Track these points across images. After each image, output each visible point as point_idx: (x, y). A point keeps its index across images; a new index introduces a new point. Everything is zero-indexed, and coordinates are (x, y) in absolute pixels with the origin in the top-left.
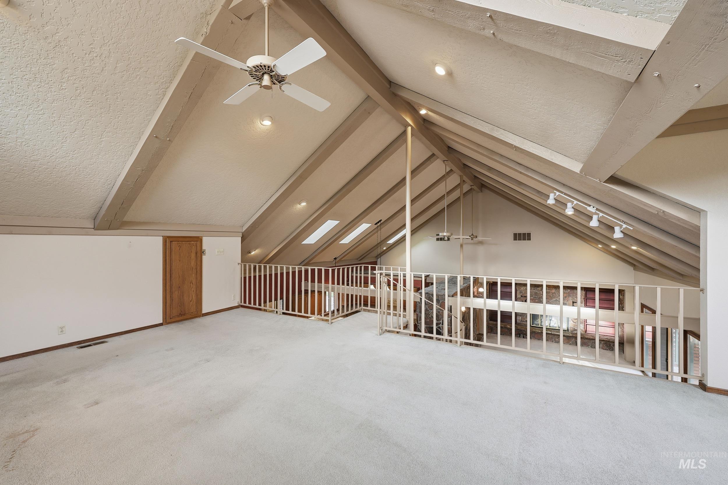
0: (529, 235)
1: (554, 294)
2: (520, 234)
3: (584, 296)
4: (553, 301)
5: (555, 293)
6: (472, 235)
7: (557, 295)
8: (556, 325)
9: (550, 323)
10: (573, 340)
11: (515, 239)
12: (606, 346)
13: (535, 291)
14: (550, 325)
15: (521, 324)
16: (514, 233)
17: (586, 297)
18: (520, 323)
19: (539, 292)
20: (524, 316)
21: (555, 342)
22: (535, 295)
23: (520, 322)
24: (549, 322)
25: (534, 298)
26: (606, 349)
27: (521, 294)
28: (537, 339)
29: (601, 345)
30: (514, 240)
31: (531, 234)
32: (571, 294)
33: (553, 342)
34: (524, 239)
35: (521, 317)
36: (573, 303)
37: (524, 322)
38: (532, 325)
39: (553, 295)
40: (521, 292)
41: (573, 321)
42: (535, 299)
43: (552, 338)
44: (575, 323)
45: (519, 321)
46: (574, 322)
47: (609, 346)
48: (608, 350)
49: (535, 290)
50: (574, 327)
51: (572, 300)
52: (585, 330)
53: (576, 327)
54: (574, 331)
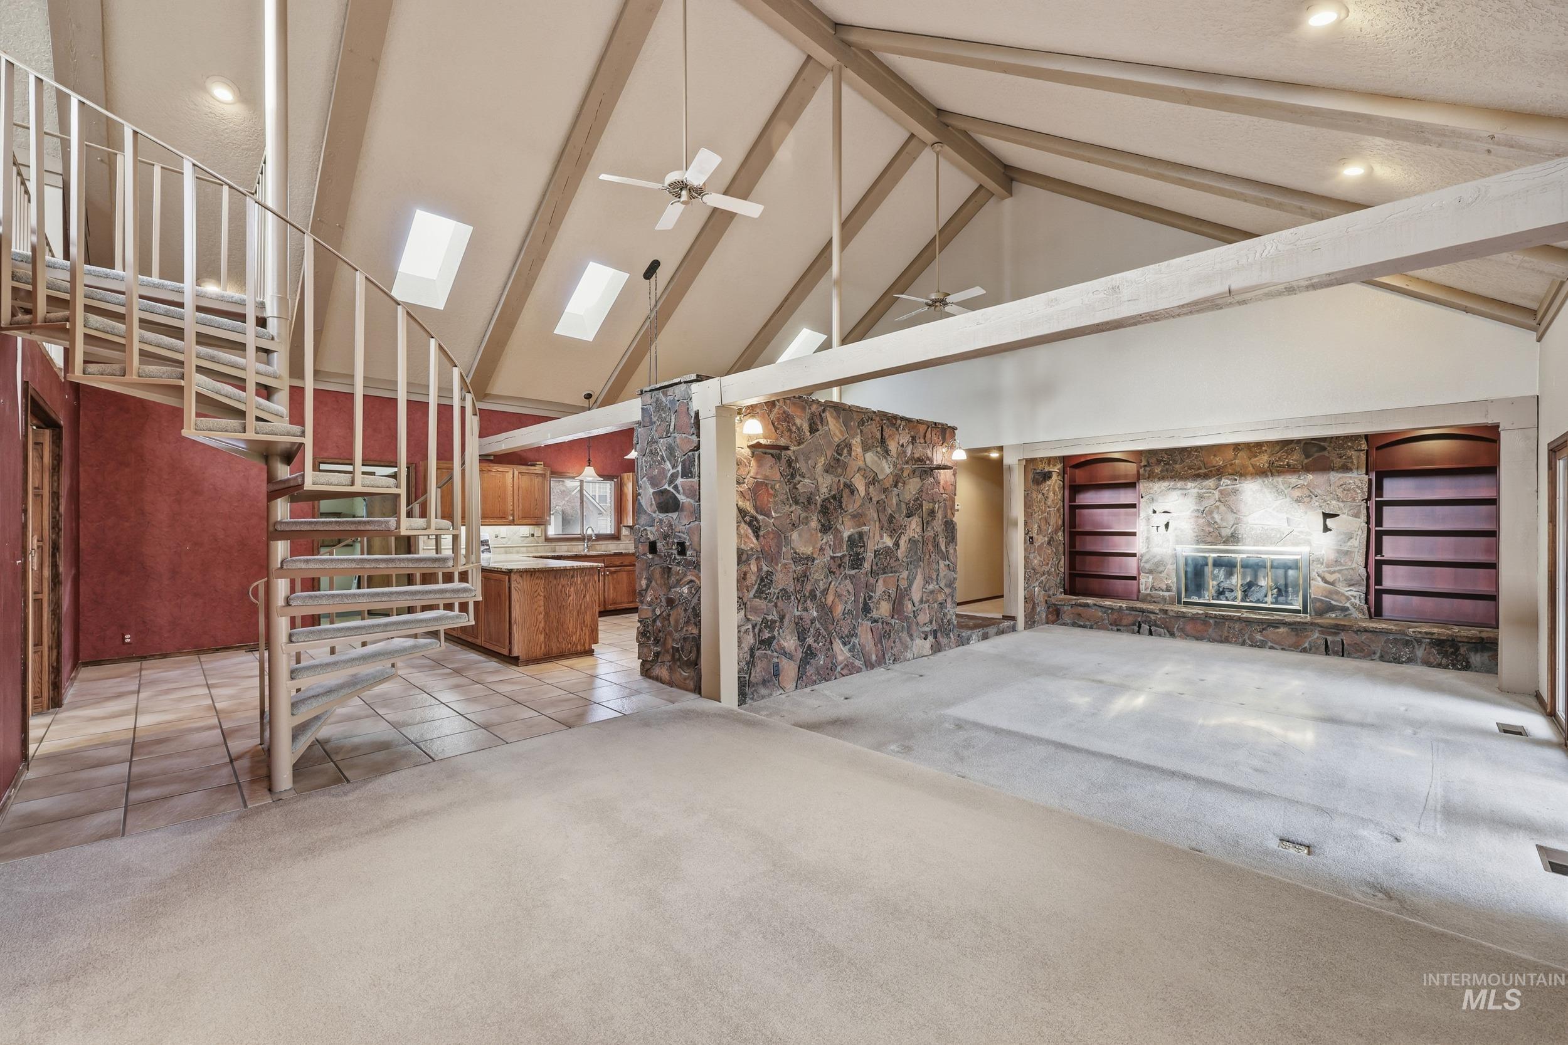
3: (1366, 490)
5: (1261, 491)
7: (1268, 495)
10: (1315, 637)
12: (1438, 654)
15: (1152, 597)
18: (1149, 594)
19: (1210, 493)
20: (1161, 573)
21: (1251, 646)
23: (1148, 591)
26: (1439, 666)
27: (1153, 504)
28: (1194, 637)
29: (1422, 649)
32: (1319, 488)
33: (1243, 644)
35: (1151, 577)
36: (1325, 520)
37: (1163, 591)
38: (1188, 597)
40: (1152, 498)
41: (1323, 579)
43: (1240, 630)
44: (1332, 584)
45: (1146, 589)
46: (1326, 582)
47: (1452, 653)
48: (1446, 667)
50: (1326, 597)
51: (1321, 507)
52: (1369, 609)
53: (1335, 597)
54: (1327, 612)
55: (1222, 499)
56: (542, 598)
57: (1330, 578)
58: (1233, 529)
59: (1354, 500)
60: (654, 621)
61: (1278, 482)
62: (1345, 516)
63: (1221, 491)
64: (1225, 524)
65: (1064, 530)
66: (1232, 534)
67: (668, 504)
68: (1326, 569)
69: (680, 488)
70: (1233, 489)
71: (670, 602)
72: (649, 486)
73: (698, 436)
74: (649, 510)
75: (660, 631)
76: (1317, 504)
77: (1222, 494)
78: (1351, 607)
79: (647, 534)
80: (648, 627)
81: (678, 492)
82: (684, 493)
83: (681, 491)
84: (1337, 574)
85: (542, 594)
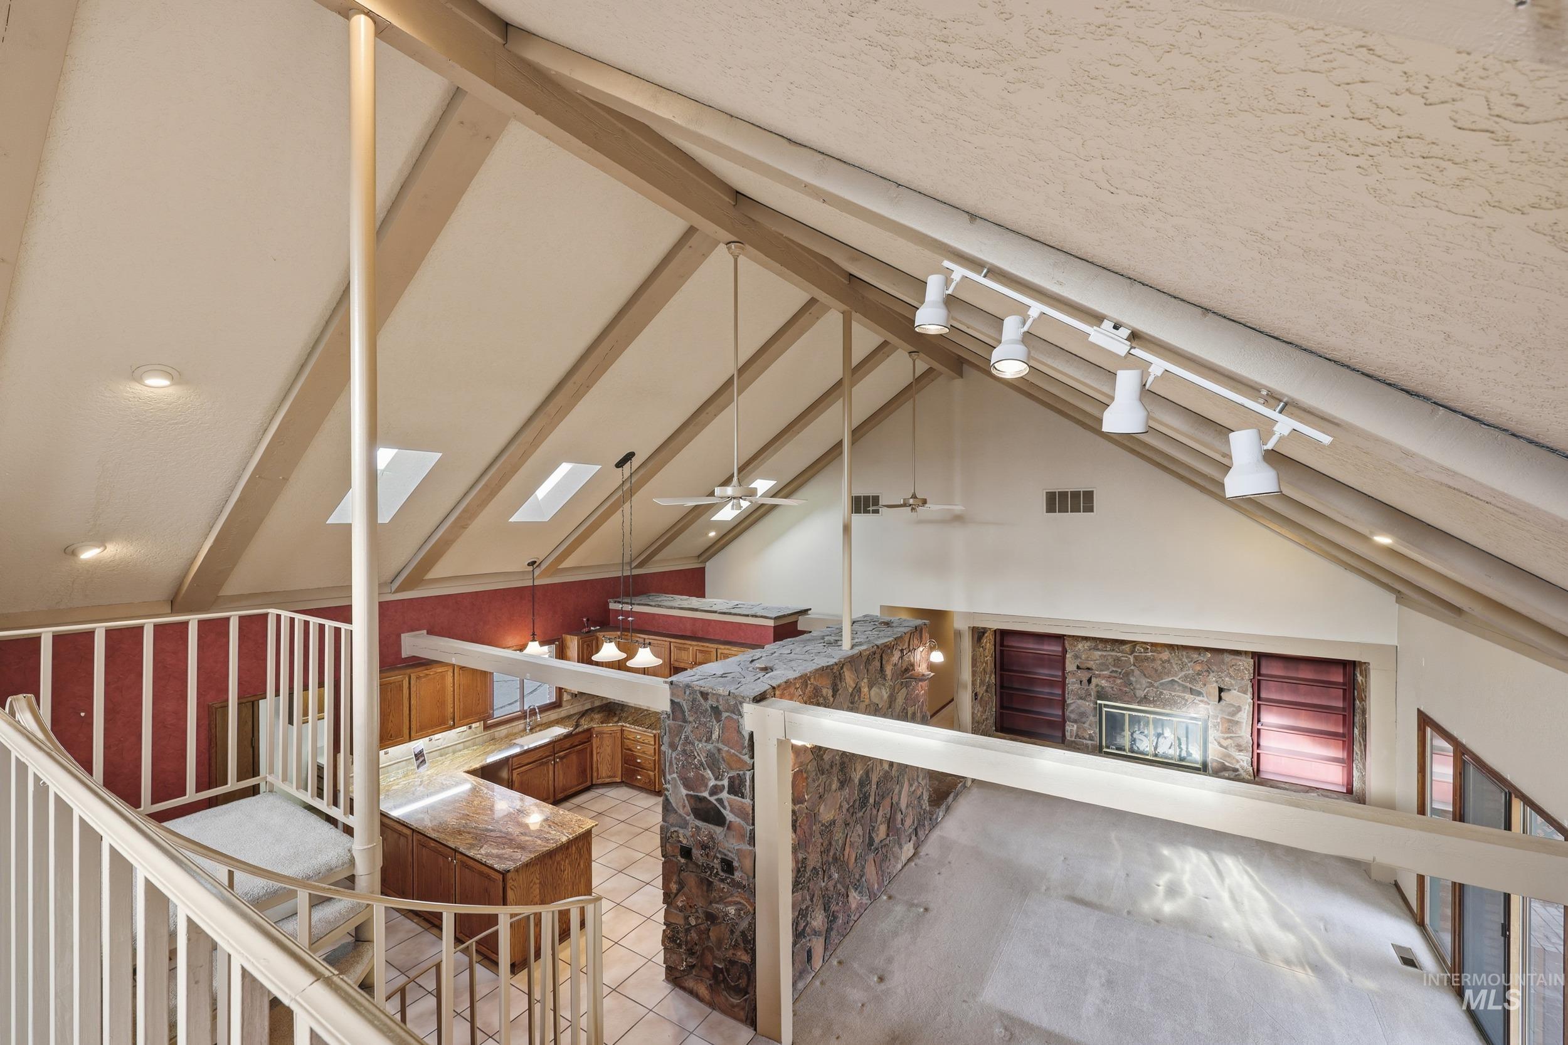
0: (1089, 495)
1: (1166, 665)
2: (1063, 495)
3: (1252, 671)
4: (1162, 684)
5: (1169, 661)
6: (914, 497)
7: (1175, 666)
8: (1171, 752)
9: (1157, 743)
11: (1051, 509)
13: (1116, 654)
14: (1156, 748)
16: (1047, 492)
17: (1259, 675)
18: (1074, 741)
19: (1127, 657)
20: (1084, 723)
22: (1114, 666)
23: (1073, 739)
24: (1156, 741)
25: (1114, 674)
27: (1077, 662)
30: (1047, 512)
31: (1095, 493)
32: (1216, 665)
34: (1076, 509)
35: (1075, 726)
36: (1220, 693)
37: (1086, 739)
38: (1108, 747)
39: (1164, 667)
40: (1076, 657)
41: (1219, 743)
42: (1115, 677)
44: (1226, 748)
45: (1071, 736)
46: (1221, 746)
49: (1113, 650)
50: (1221, 759)
51: (1217, 682)
52: (1253, 770)
53: (1227, 759)
54: (1222, 772)
55: (1136, 664)
56: (538, 886)
57: (1225, 743)
58: (1145, 692)
59: (1243, 679)
60: (687, 931)
61: (1182, 655)
62: (1235, 692)
63: (1135, 657)
64: (1138, 686)
65: (995, 672)
66: (1145, 696)
67: (710, 814)
68: (1221, 735)
69: (726, 803)
70: (1146, 656)
71: (711, 917)
72: (682, 786)
73: (752, 757)
74: (681, 811)
75: (696, 944)
76: (1214, 679)
77: (1137, 660)
78: (1240, 769)
79: (678, 837)
80: (678, 933)
81: (724, 808)
82: (732, 811)
83: (728, 808)
84: (1229, 740)
85: (538, 881)
